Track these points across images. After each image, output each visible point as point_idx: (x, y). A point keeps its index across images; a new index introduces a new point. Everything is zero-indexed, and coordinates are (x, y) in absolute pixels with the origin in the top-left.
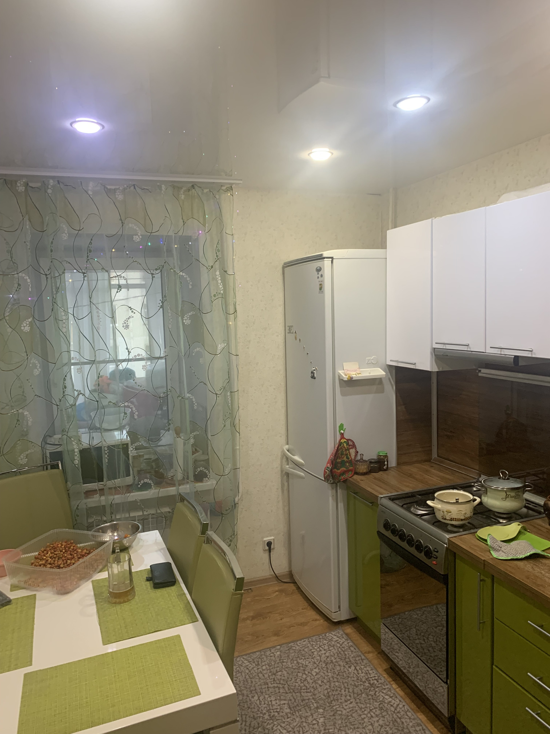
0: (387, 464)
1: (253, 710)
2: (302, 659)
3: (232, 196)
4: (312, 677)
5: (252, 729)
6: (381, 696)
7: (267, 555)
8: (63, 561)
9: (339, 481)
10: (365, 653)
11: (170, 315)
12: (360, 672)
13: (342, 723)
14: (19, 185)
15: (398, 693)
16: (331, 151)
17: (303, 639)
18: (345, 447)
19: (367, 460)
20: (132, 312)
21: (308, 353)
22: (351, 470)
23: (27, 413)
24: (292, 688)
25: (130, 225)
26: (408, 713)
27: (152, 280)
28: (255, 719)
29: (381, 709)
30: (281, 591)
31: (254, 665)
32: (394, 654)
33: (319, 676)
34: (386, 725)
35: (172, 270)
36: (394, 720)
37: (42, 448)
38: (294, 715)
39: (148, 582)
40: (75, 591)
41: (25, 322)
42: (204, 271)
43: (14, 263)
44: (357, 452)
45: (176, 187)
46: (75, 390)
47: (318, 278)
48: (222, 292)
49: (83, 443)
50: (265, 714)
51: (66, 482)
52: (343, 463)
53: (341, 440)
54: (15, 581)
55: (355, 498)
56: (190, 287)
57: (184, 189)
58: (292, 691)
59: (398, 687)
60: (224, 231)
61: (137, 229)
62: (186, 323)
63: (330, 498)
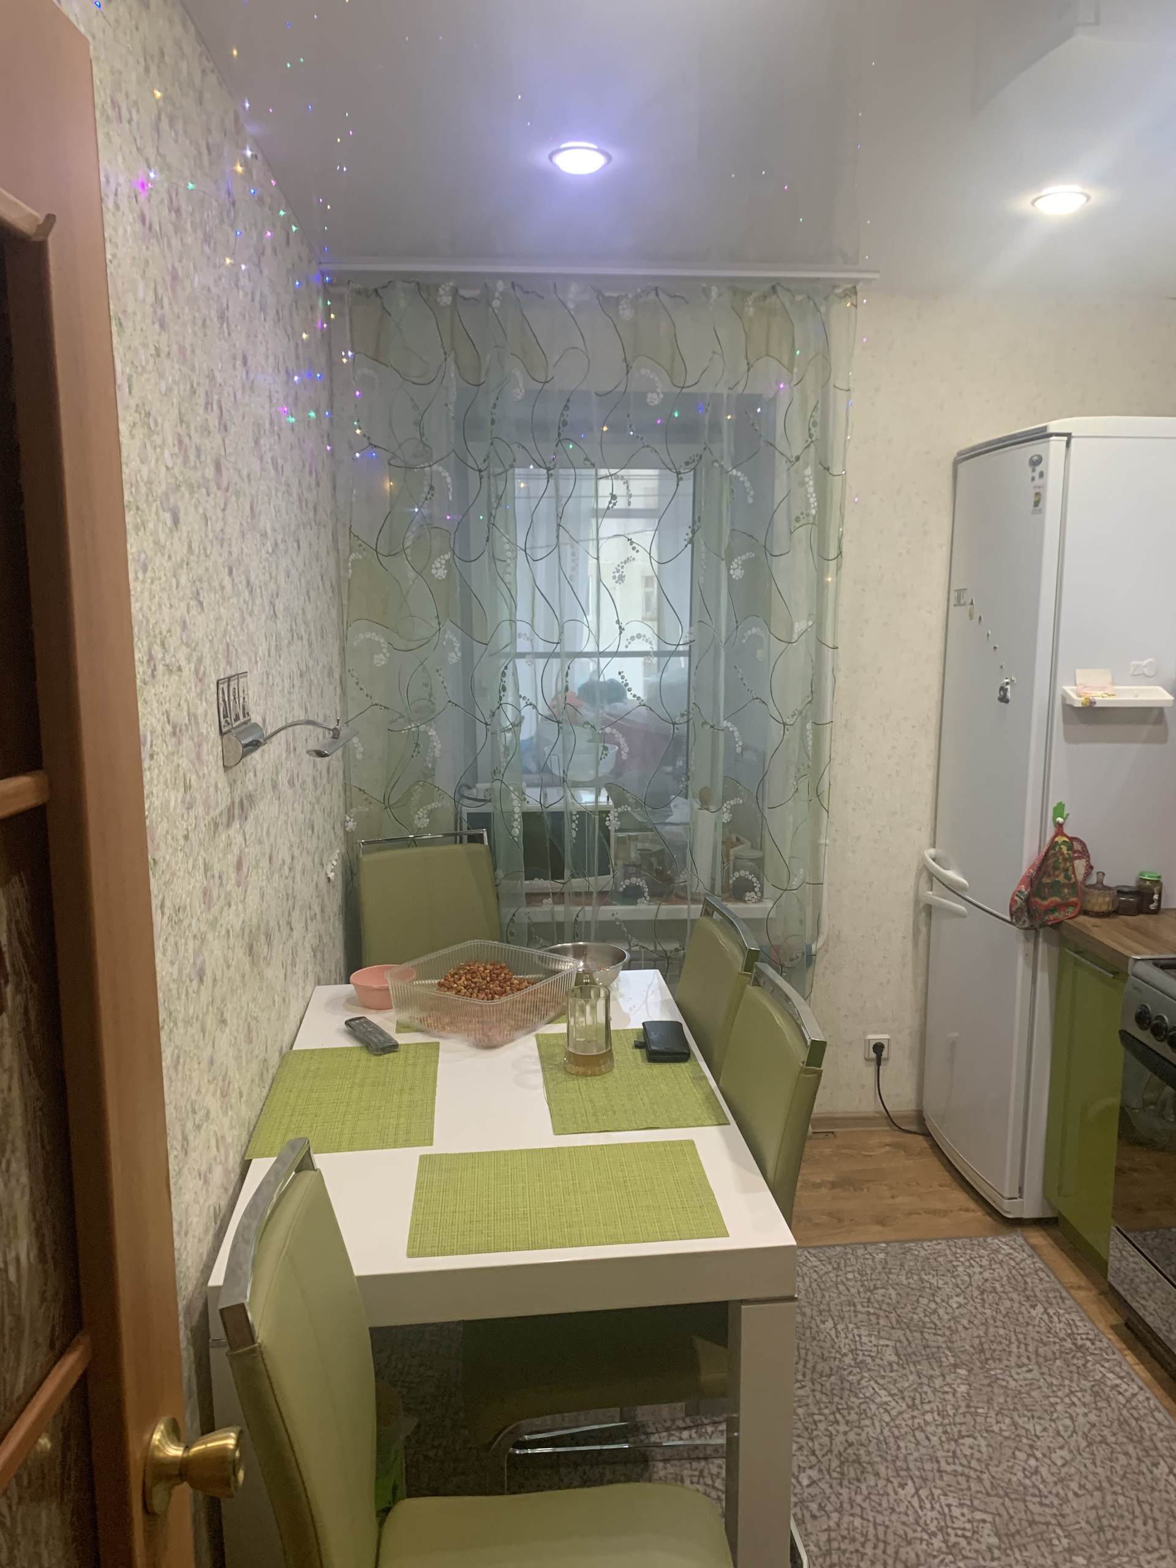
0: (1159, 900)
1: (822, 1344)
2: (930, 1274)
3: (854, 308)
4: (950, 1310)
5: (818, 1376)
6: (1098, 1372)
7: (871, 1069)
8: (486, 995)
9: (1043, 926)
10: (1072, 1287)
11: (703, 556)
12: (1055, 1319)
13: (1006, 1401)
14: (441, 292)
15: (1136, 1373)
16: (1087, 191)
17: (937, 1239)
18: (1063, 854)
19: (1111, 885)
20: (634, 548)
21: (995, 648)
22: (1074, 905)
23: (434, 733)
24: (905, 1320)
25: (643, 371)
26: (1156, 1414)
27: (678, 485)
28: (824, 1360)
29: (1096, 1394)
30: (896, 1146)
31: (830, 1268)
32: (1138, 1302)
33: (965, 1311)
34: (1104, 1426)
35: (716, 464)
36: (1121, 1418)
37: (456, 803)
38: (904, 1368)
39: (638, 1050)
40: (506, 1047)
41: (439, 560)
42: (781, 464)
43: (425, 445)
44: (1091, 868)
45: (738, 290)
46: (520, 696)
47: (1033, 479)
48: (813, 512)
49: (528, 799)
50: (845, 1355)
51: (495, 869)
52: (1055, 887)
53: (1055, 836)
54: (405, 1016)
55: (1076, 963)
56: (750, 501)
57: (755, 295)
58: (904, 1326)
59: (1137, 1361)
60: (831, 383)
61: (657, 379)
62: (734, 577)
63: (1021, 960)
